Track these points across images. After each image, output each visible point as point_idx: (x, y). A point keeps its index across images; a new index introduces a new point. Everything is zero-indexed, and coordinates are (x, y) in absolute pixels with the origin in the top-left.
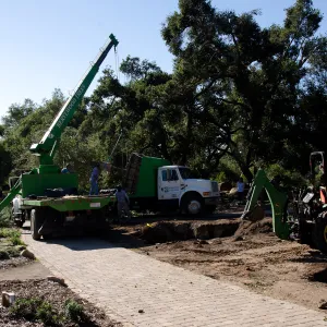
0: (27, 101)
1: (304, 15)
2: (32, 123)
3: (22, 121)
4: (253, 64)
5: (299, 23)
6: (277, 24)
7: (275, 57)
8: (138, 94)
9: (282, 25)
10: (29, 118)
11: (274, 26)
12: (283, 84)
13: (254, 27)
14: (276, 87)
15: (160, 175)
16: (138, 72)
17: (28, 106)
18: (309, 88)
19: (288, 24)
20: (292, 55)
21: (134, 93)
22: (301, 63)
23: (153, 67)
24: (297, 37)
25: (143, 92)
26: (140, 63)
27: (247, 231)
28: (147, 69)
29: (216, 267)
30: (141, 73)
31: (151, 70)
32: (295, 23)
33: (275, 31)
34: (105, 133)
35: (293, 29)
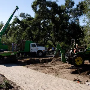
1: (70, 2)
4: (56, 15)
5: (69, 4)
7: (62, 13)
9: (64, 5)
11: (62, 5)
12: (64, 21)
13: (57, 5)
14: (62, 22)
15: (31, 45)
16: (25, 17)
18: (71, 22)
19: (66, 4)
20: (67, 13)
21: (23, 23)
22: (69, 15)
23: (29, 16)
24: (68, 8)
25: (26, 22)
26: (25, 14)
27: (55, 61)
28: (27, 16)
29: (46, 70)
30: (26, 17)
31: (28, 17)
32: (67, 4)
33: (62, 6)
34: (15, 34)
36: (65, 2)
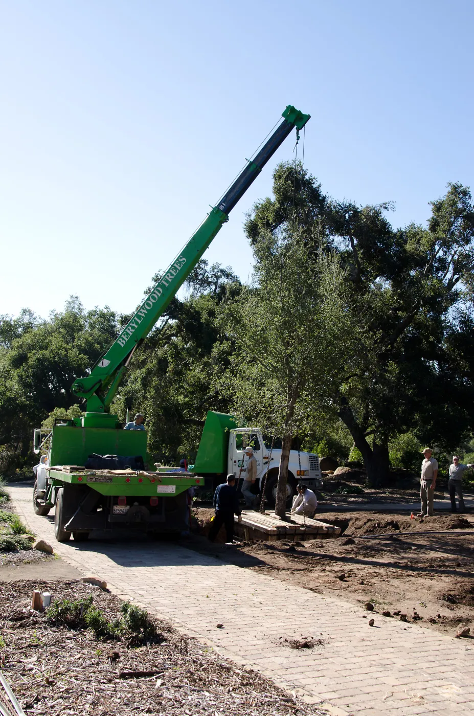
0: (25, 311)
1: (458, 213)
2: (31, 347)
3: (16, 343)
4: (378, 280)
5: (451, 224)
6: (417, 224)
7: (413, 273)
8: (204, 316)
9: (426, 226)
10: (28, 339)
11: (412, 226)
12: (422, 314)
13: (385, 225)
14: (410, 319)
15: (233, 440)
16: (205, 282)
17: (26, 319)
18: (461, 322)
19: (434, 225)
20: (438, 270)
21: (198, 314)
22: (451, 284)
23: (228, 275)
24: (446, 244)
25: (211, 313)
26: (208, 268)
28: (218, 277)
30: (209, 284)
31: (223, 280)
32: (445, 226)
33: (415, 235)
35: (441, 235)
36: (429, 214)
